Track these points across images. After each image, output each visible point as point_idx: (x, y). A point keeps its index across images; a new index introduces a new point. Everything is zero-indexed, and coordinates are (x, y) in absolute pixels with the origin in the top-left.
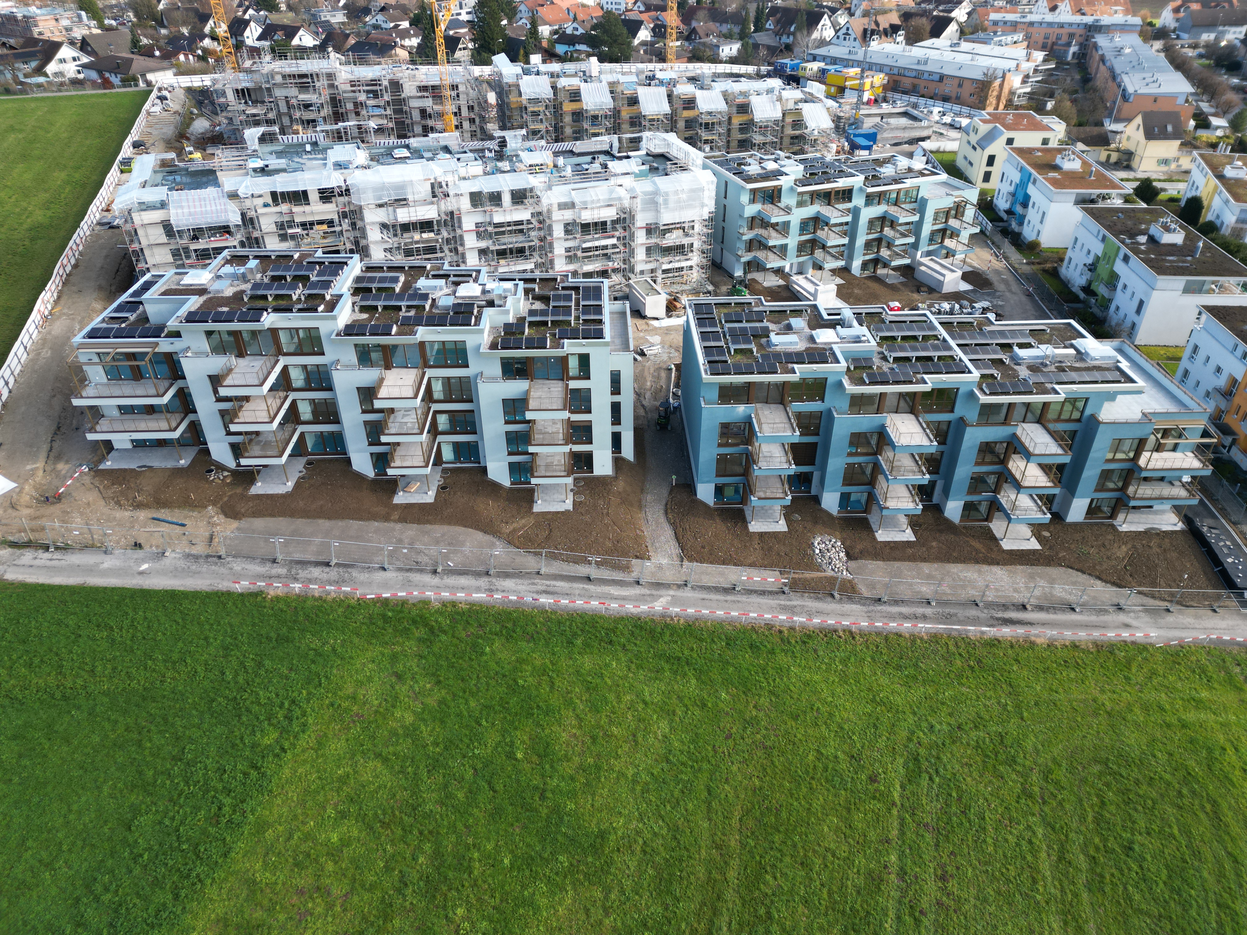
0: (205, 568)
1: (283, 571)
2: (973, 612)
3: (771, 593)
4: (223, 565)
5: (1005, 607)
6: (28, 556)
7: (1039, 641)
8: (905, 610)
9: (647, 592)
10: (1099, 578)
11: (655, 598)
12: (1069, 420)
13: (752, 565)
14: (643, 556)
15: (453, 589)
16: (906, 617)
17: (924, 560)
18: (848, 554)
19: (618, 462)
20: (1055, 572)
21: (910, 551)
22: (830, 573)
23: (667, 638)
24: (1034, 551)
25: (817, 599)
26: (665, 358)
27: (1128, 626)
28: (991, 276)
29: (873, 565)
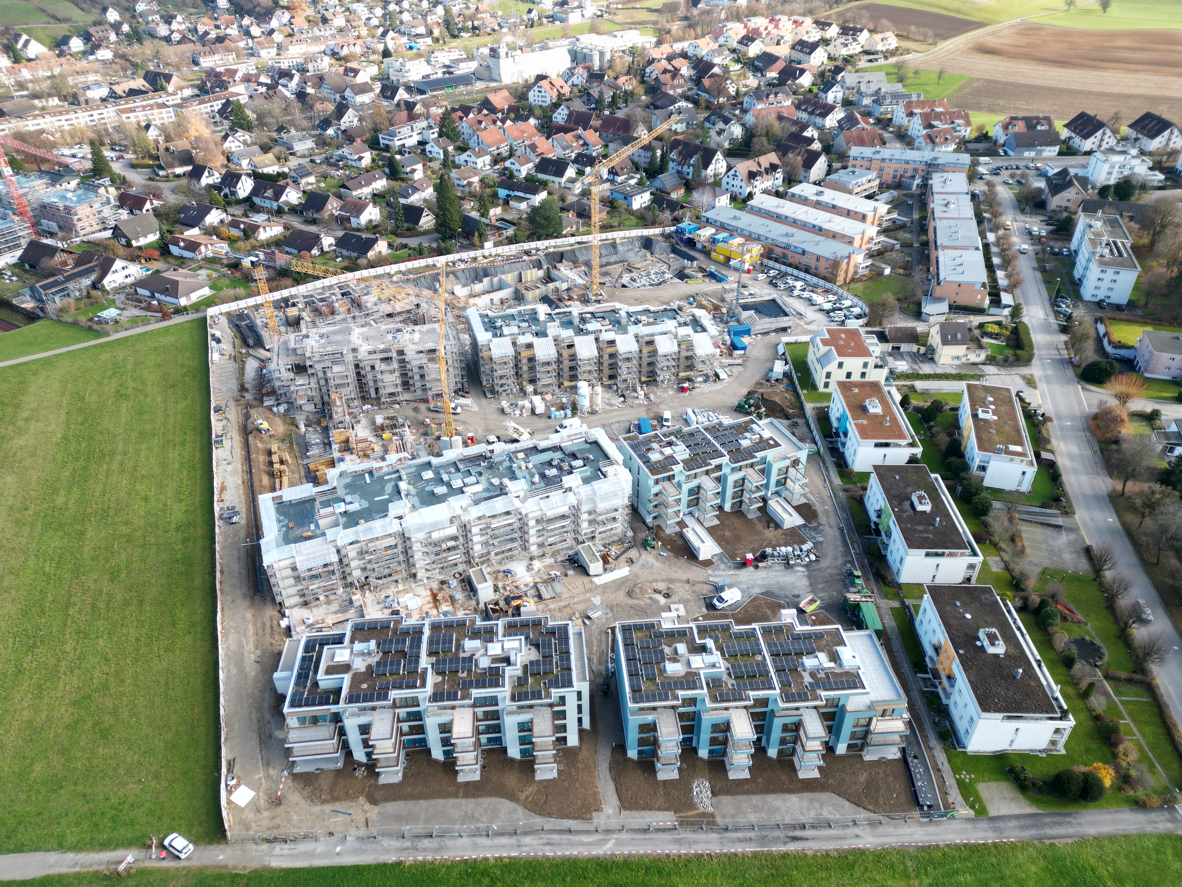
0: (369, 847)
1: (408, 844)
2: (777, 833)
3: (669, 830)
4: (378, 843)
5: (794, 827)
6: (278, 848)
7: (810, 853)
8: (740, 835)
9: (601, 837)
10: (848, 800)
11: (606, 841)
13: (659, 809)
14: (599, 809)
15: (499, 847)
16: (740, 841)
17: (754, 793)
18: (712, 792)
19: (581, 732)
20: (826, 796)
21: (746, 787)
22: (701, 810)
23: (614, 871)
24: (816, 779)
25: (694, 831)
26: (604, 620)
27: (857, 836)
28: (818, 507)
29: (726, 800)
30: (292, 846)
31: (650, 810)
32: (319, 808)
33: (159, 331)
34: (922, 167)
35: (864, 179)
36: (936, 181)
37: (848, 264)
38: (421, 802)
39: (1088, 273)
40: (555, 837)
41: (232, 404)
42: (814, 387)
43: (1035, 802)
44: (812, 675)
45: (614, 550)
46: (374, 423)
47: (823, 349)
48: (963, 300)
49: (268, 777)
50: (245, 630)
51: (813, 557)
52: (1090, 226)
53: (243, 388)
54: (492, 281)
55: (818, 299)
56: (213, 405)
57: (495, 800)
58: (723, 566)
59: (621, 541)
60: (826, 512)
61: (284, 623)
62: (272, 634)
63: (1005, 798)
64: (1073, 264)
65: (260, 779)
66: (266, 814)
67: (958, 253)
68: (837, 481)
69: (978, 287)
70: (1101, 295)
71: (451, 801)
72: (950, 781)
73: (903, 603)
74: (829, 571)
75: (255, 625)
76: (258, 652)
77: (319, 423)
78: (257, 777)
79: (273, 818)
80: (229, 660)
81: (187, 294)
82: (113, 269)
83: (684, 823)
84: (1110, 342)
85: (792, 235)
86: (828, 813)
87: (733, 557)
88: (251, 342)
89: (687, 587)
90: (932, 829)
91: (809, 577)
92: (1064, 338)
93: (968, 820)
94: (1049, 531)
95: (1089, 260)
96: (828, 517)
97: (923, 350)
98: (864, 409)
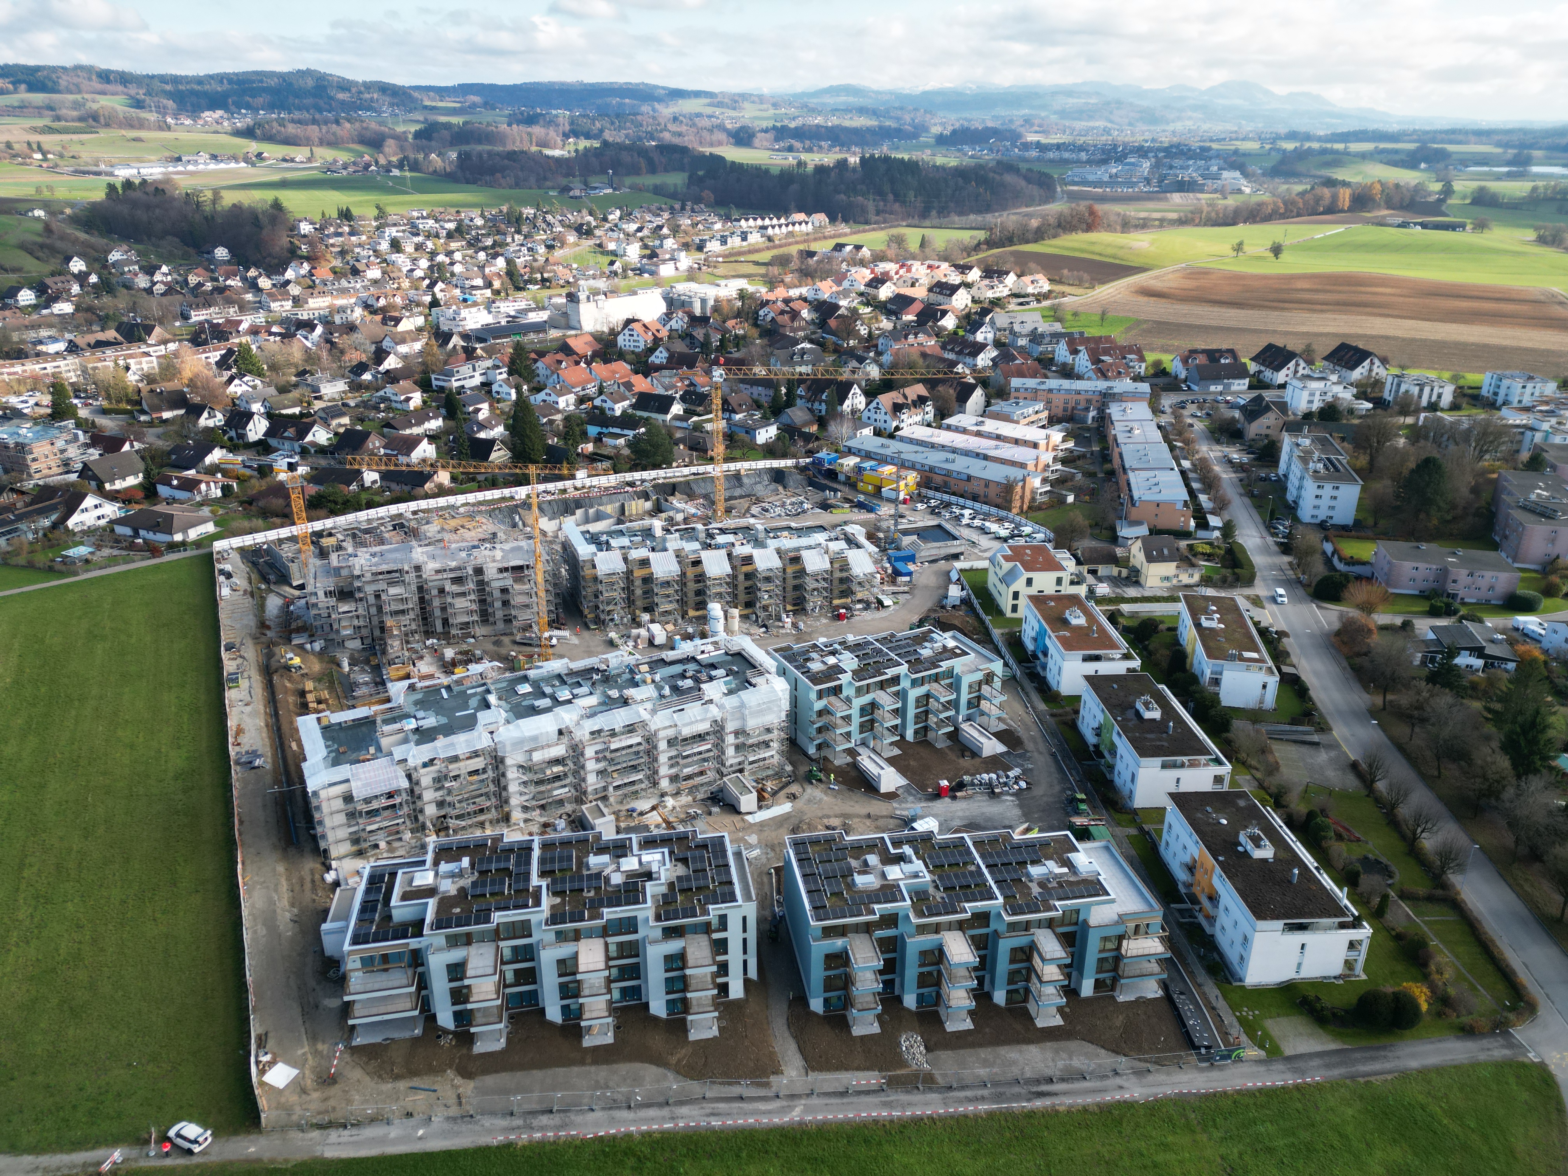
0: (464, 1128)
1: (519, 1122)
2: (1016, 1089)
3: (874, 1092)
4: (476, 1123)
5: (1038, 1082)
6: (334, 1135)
7: (1061, 1109)
8: (969, 1093)
9: (785, 1103)
10: (1103, 1047)
11: (791, 1108)
12: (1070, 924)
13: (858, 1069)
14: (778, 1072)
15: (645, 1120)
16: (970, 1100)
17: (981, 1045)
18: (926, 1048)
19: (747, 982)
20: (1074, 1045)
21: (970, 1039)
22: (915, 1067)
23: (805, 1142)
24: (1058, 1027)
25: (908, 1092)
26: (764, 860)
27: (1121, 1087)
28: (1021, 732)
29: (945, 1055)
30: (354, 1131)
31: (846, 1070)
32: (390, 1086)
33: (147, 569)
34: (1096, 397)
35: (1031, 410)
36: (1114, 410)
37: (1023, 487)
38: (535, 1072)
39: (1303, 493)
40: (722, 1106)
41: (249, 643)
42: (1000, 612)
43: (1338, 1036)
44: (1041, 884)
45: (770, 786)
46: (441, 658)
47: (1007, 566)
48: (1163, 523)
49: (316, 1053)
50: (276, 885)
51: (1023, 784)
52: (1298, 445)
53: (263, 625)
54: (586, 513)
55: (994, 527)
56: (223, 643)
57: (637, 1065)
58: (911, 798)
59: (778, 775)
60: (1033, 739)
61: (330, 877)
62: (314, 889)
63: (1301, 1034)
64: (1285, 489)
65: (304, 1054)
66: (315, 1095)
67: (1151, 474)
68: (1042, 706)
69: (1180, 506)
70: (1322, 514)
71: (576, 1069)
72: (1229, 1019)
73: (1141, 829)
74: (1045, 799)
75: (288, 879)
76: (296, 910)
77: (367, 662)
78: (300, 1052)
79: (326, 1099)
80: (255, 919)
81: (184, 530)
82: (82, 506)
83: (894, 1083)
84: (1341, 559)
85: (953, 461)
86: (1078, 1063)
87: (922, 787)
88: (272, 577)
89: (868, 822)
90: (1215, 1074)
91: (1021, 806)
92: (1286, 559)
93: (1259, 1062)
94: (1304, 749)
95: (1302, 478)
96: (1035, 743)
97: (1125, 572)
98: (1065, 622)
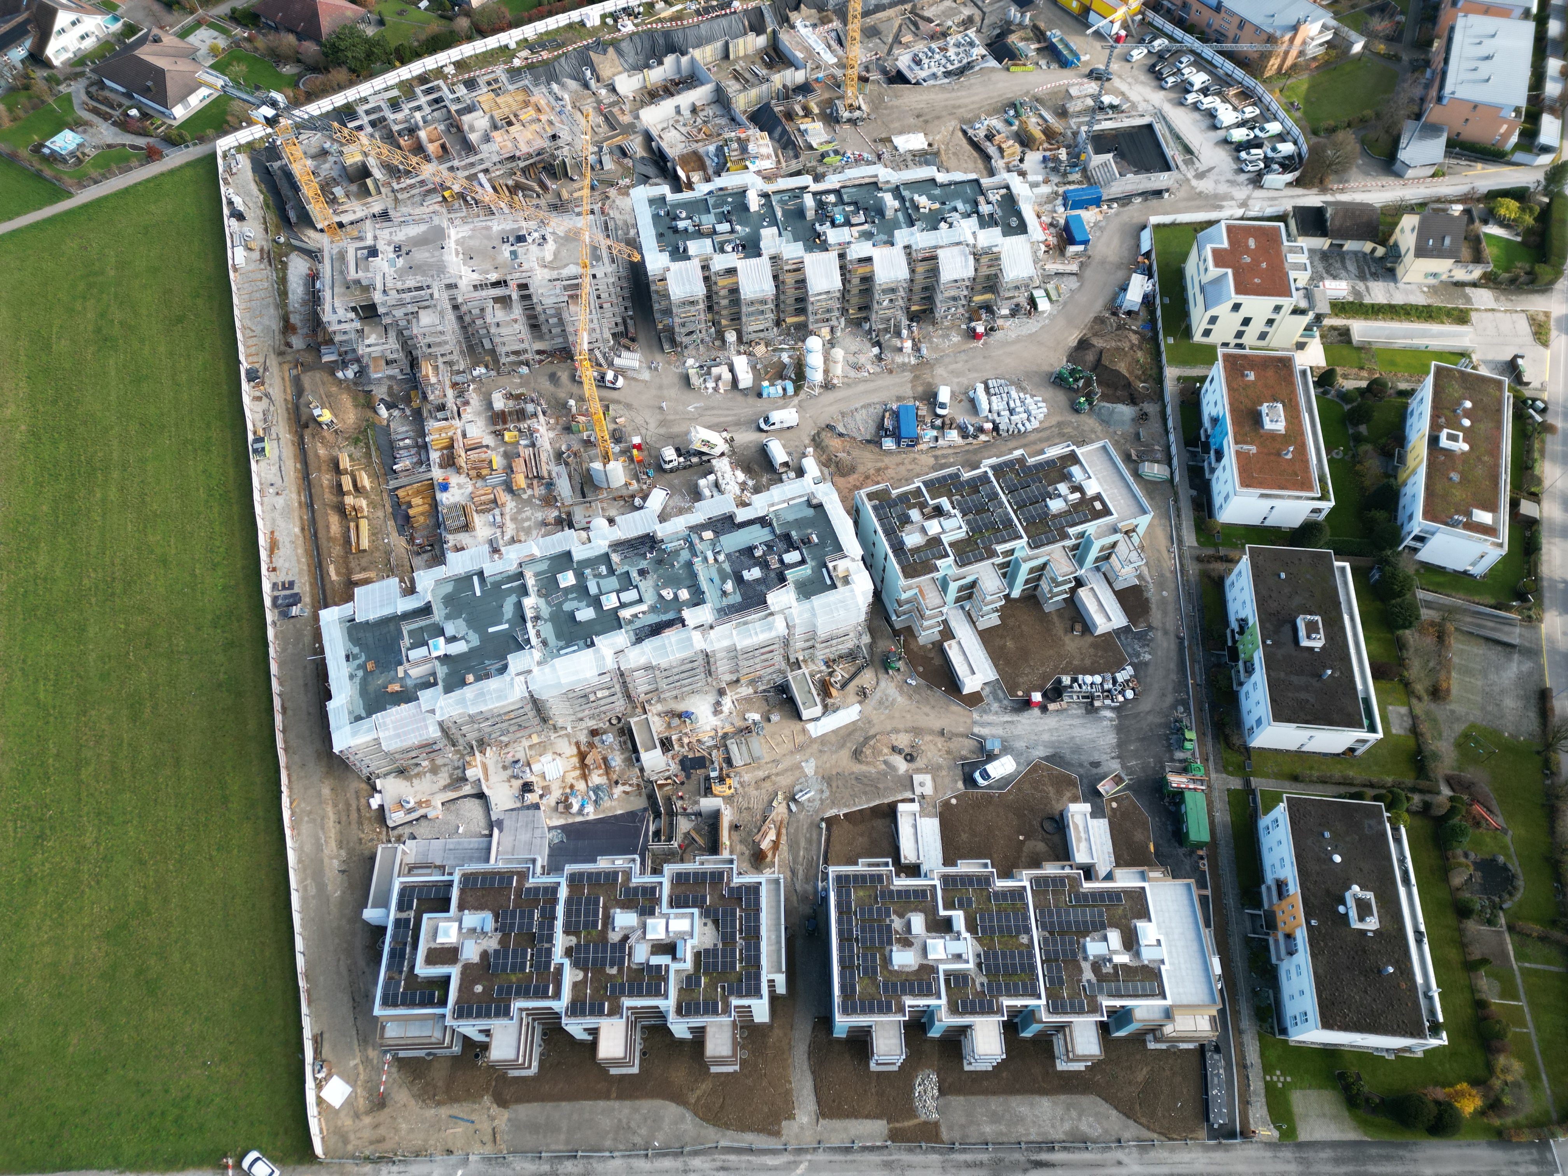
2: (1017, 1156)
3: (879, 1148)
4: (508, 1165)
5: (1040, 1147)
9: (791, 1158)
10: (1117, 1108)
11: (796, 1164)
13: (868, 1117)
14: (790, 1116)
16: (968, 1166)
18: (940, 1090)
21: (985, 1083)
22: (923, 1118)
25: (910, 1150)
26: (817, 803)
28: (1152, 593)
30: (402, 1168)
31: (856, 1117)
32: (433, 1111)
37: (1291, 39)
38: (564, 1104)
40: (732, 1158)
42: (1187, 332)
44: (1096, 967)
45: (840, 673)
47: (1214, 272)
48: (1472, 132)
49: (366, 1061)
51: (1130, 694)
53: (287, 327)
54: (678, 61)
55: (1227, 115)
56: (244, 366)
57: (658, 1103)
58: (995, 706)
60: (1163, 601)
61: (375, 802)
63: (1324, 1115)
65: (356, 1065)
66: (367, 1120)
67: (1491, 23)
68: (1190, 539)
69: (1506, 112)
71: (602, 1104)
72: (1257, 1085)
73: (1247, 783)
74: (1150, 718)
75: (335, 805)
77: (408, 400)
78: (352, 1063)
79: (376, 1126)
80: (305, 869)
81: (182, 94)
82: (57, 27)
83: (899, 1138)
86: (1086, 1127)
87: (1012, 691)
89: (940, 742)
90: (1218, 1156)
91: (1120, 729)
96: (1165, 613)
97: (1380, 251)
98: (1256, 419)
